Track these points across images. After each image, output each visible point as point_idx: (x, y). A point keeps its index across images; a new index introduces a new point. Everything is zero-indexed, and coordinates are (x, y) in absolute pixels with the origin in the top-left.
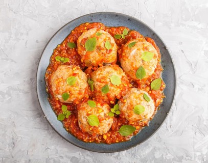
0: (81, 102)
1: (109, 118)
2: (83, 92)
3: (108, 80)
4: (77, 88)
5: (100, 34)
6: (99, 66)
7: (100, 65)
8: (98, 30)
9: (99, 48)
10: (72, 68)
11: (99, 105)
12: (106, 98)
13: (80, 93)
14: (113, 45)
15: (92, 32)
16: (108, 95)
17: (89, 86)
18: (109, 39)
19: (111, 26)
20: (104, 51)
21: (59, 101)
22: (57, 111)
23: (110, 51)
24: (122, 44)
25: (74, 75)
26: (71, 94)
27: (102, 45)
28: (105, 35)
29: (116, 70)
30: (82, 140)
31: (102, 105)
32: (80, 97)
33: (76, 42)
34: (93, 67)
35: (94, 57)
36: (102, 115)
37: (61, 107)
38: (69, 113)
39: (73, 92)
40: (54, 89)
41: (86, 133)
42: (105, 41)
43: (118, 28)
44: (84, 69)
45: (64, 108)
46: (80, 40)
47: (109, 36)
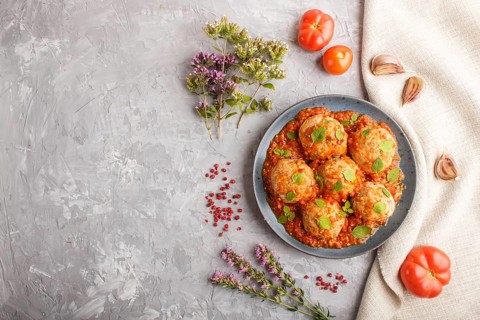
0: (307, 202)
1: (340, 218)
2: (311, 189)
3: (341, 176)
4: (304, 187)
5: (328, 122)
6: (327, 159)
7: (329, 157)
8: (324, 117)
9: (329, 139)
10: (296, 163)
11: (329, 204)
12: (337, 196)
13: (307, 192)
14: (343, 134)
15: (318, 119)
16: (340, 194)
17: (318, 182)
18: (339, 127)
19: (336, 111)
20: (335, 142)
21: (281, 202)
22: (279, 213)
23: (342, 141)
24: (352, 131)
25: (300, 171)
26: (298, 193)
27: (332, 135)
28: (333, 123)
29: (348, 163)
30: (309, 244)
31: (332, 203)
32: (308, 195)
33: (297, 132)
34: (320, 160)
35: (323, 149)
36: (334, 215)
37: (282, 208)
38: (293, 215)
39: (300, 191)
40: (276, 187)
41: (314, 237)
42: (335, 130)
43: (345, 112)
44: (309, 163)
45: (287, 210)
46: (304, 128)
47: (338, 123)
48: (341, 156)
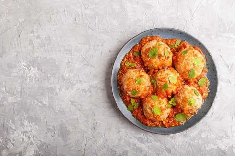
0: (146, 97)
1: (168, 108)
2: (148, 88)
3: (167, 80)
4: (143, 87)
5: (160, 45)
6: (159, 69)
7: (160, 68)
8: (158, 41)
9: (160, 55)
10: (139, 71)
11: (160, 98)
12: (165, 93)
13: (145, 90)
14: (170, 53)
15: (153, 43)
16: (167, 92)
17: (152, 84)
18: (167, 48)
19: (166, 38)
20: (164, 58)
21: (129, 96)
22: (127, 104)
23: (169, 57)
24: (176, 52)
25: (141, 76)
26: (139, 91)
27: (162, 53)
28: (163, 46)
29: (172, 72)
30: (147, 125)
31: (162, 98)
32: (145, 93)
33: (140, 51)
34: (155, 69)
35: (156, 62)
36: (163, 106)
37: (130, 100)
38: (136, 105)
39: (140, 89)
40: (125, 87)
41: (150, 120)
42: (164, 50)
43: (172, 39)
44: (148, 71)
45: (133, 101)
46: (144, 49)
47: (167, 46)
48: (169, 67)
